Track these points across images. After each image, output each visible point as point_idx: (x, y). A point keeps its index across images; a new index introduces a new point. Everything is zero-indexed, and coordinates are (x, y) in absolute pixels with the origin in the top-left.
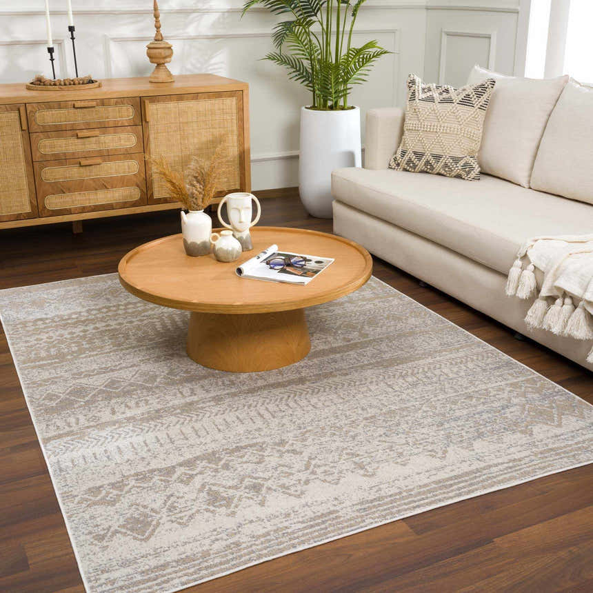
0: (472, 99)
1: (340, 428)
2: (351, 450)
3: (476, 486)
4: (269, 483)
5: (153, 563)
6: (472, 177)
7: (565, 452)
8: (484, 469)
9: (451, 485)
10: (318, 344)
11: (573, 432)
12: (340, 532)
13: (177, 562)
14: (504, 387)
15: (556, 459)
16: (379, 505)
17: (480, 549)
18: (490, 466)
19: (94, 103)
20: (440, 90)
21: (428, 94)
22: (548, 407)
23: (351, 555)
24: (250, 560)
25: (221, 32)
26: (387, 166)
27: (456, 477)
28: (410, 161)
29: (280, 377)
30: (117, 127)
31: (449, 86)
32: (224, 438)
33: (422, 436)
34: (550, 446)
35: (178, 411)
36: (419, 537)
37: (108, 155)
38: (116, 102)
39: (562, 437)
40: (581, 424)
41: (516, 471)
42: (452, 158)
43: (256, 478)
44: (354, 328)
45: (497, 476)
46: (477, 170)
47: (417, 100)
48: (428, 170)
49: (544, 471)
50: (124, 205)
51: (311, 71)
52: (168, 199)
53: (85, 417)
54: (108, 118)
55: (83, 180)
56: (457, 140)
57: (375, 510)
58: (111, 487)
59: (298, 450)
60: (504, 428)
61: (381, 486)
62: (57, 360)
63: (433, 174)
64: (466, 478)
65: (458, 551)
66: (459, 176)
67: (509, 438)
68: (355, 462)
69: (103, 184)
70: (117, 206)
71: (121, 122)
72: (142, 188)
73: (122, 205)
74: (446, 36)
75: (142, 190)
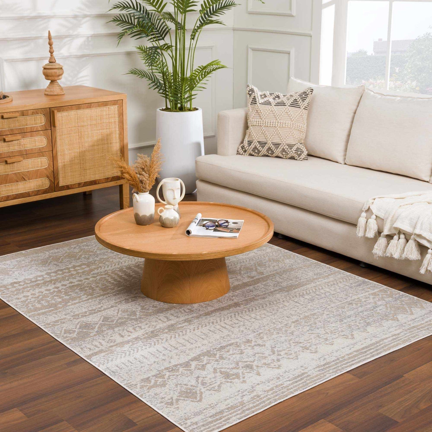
0: (299, 103)
1: (280, 329)
2: (295, 340)
3: (380, 351)
4: (255, 363)
5: (213, 412)
6: (303, 158)
7: (422, 328)
8: (380, 341)
9: (366, 352)
10: (233, 281)
11: (421, 316)
12: (315, 382)
13: (227, 409)
14: (369, 296)
15: (418, 332)
16: (330, 367)
17: (398, 381)
18: (383, 340)
19: (17, 114)
20: (273, 96)
21: (265, 99)
22: (400, 305)
23: (327, 393)
24: (270, 403)
25: (87, 52)
26: (236, 152)
27: (366, 347)
28: (255, 148)
29: (221, 304)
30: (32, 132)
31: (279, 93)
32: (209, 342)
33: (334, 328)
34: (412, 325)
35: (166, 331)
36: (361, 379)
38: (33, 112)
39: (416, 320)
40: (424, 312)
41: (399, 340)
42: (288, 145)
43: (245, 362)
44: (251, 269)
45: (389, 344)
46: (306, 153)
47: (258, 104)
48: (269, 154)
49: (414, 339)
50: (38, 193)
51: (163, 82)
52: (70, 186)
53: (104, 341)
54: (27, 125)
56: (291, 132)
57: (328, 369)
58: (155, 377)
59: (261, 344)
60: (381, 319)
61: (325, 357)
62: (52, 309)
63: (272, 157)
64: (372, 347)
65: (386, 384)
66: (292, 158)
67: (386, 324)
68: (301, 347)
69: (23, 177)
70: (32, 194)
71: (36, 128)
72: (50, 178)
73: (36, 193)
74: (252, 51)
75: (51, 180)
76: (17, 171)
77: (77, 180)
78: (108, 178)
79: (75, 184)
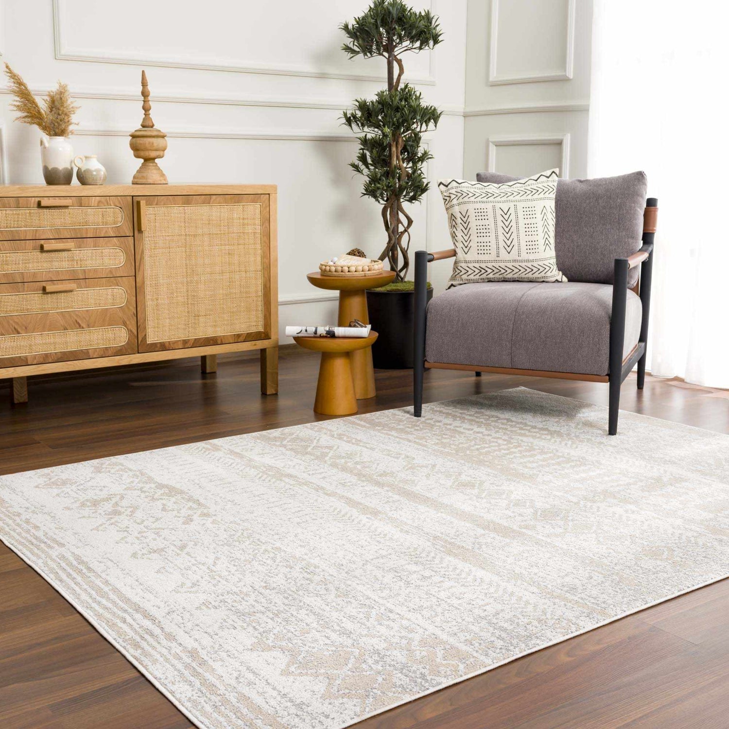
30: (98, 238)
37: (85, 279)
38: (99, 202)
52: (167, 345)
54: (86, 224)
55: (48, 313)
69: (76, 321)
70: (94, 353)
71: (104, 231)
72: (130, 327)
73: (102, 353)
74: (495, 147)
75: (131, 331)
76: (65, 308)
77: (181, 335)
78: (239, 336)
79: (176, 342)
